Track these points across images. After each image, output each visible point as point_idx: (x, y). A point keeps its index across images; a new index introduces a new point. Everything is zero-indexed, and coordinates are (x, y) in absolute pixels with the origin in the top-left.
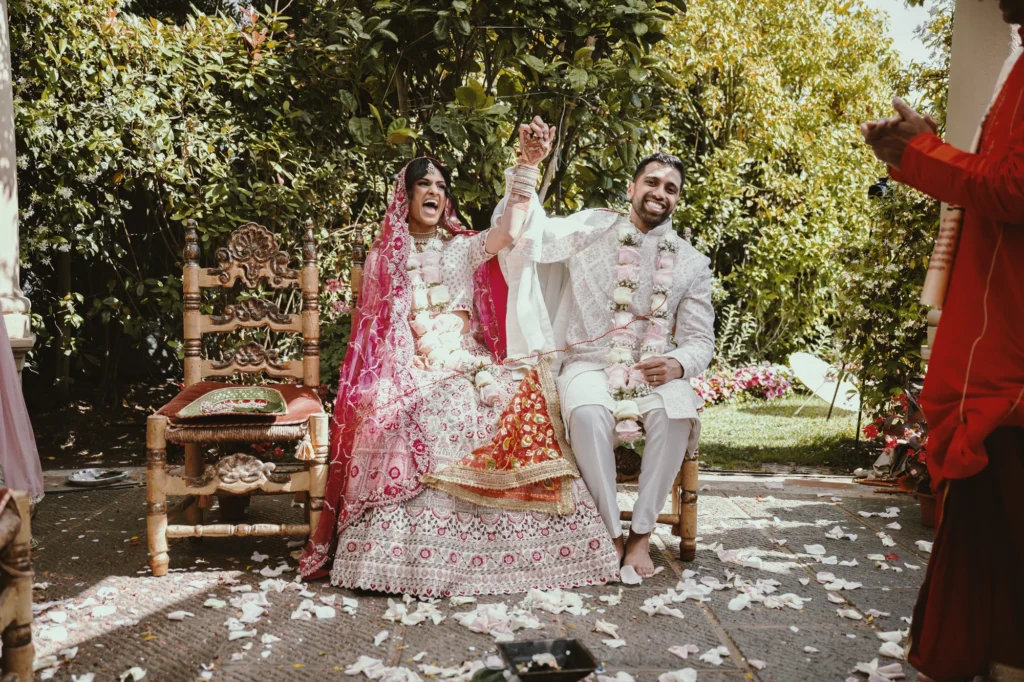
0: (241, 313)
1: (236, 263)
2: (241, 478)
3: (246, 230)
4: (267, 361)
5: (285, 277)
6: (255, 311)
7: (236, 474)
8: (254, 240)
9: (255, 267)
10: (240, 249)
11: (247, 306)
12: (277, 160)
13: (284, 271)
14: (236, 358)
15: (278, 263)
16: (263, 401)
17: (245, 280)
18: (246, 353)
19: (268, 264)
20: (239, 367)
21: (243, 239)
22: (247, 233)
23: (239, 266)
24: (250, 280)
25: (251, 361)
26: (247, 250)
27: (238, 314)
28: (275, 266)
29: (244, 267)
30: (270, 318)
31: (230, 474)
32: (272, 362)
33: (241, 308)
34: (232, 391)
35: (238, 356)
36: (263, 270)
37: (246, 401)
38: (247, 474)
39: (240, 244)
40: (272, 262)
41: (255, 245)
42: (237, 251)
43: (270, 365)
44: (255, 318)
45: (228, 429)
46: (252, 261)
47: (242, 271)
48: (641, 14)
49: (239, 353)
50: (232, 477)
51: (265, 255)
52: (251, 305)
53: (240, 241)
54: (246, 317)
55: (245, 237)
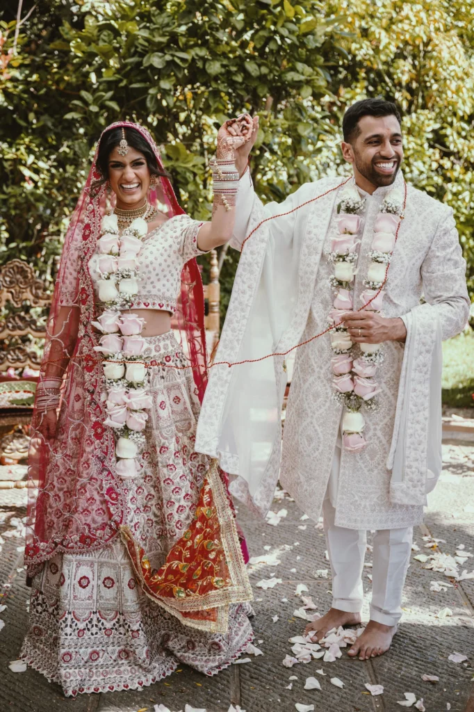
0: (10, 325)
1: (5, 290)
2: (17, 450)
3: (12, 266)
4: (30, 359)
5: (42, 299)
6: (20, 324)
7: (14, 447)
8: (18, 273)
9: (20, 292)
10: (7, 279)
11: (14, 319)
12: (25, 165)
13: (40, 294)
14: (8, 358)
15: (36, 289)
16: (29, 392)
17: (12, 302)
18: (15, 353)
19: (28, 290)
20: (10, 364)
21: (10, 272)
22: (13, 268)
23: (8, 292)
24: (16, 302)
25: (18, 360)
26: (14, 280)
27: (8, 327)
28: (34, 291)
29: (11, 292)
30: (31, 328)
31: (9, 447)
32: (33, 360)
33: (10, 322)
34: (7, 385)
35: (9, 357)
36: (25, 294)
37: (17, 392)
38: (21, 447)
39: (8, 276)
40: (31, 288)
41: (18, 276)
42: (6, 281)
43: (33, 362)
44: (20, 328)
45: (7, 417)
46: (17, 288)
47: (10, 295)
48: (306, 80)
49: (10, 354)
50: (11, 449)
51: (26, 283)
52: (17, 319)
53: (8, 274)
54: (14, 328)
55: (11, 270)
